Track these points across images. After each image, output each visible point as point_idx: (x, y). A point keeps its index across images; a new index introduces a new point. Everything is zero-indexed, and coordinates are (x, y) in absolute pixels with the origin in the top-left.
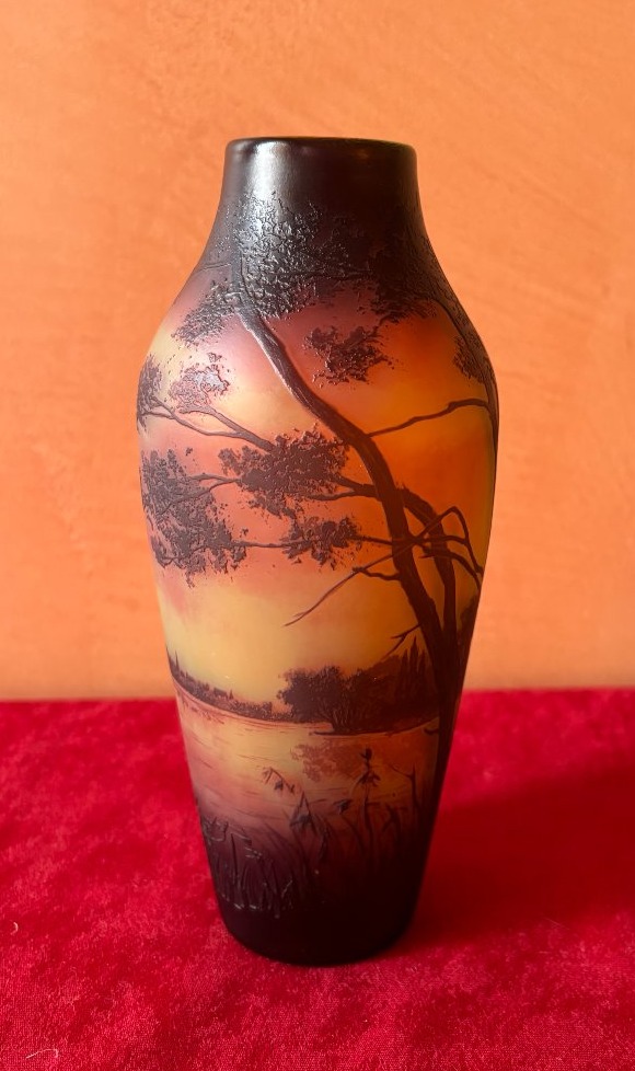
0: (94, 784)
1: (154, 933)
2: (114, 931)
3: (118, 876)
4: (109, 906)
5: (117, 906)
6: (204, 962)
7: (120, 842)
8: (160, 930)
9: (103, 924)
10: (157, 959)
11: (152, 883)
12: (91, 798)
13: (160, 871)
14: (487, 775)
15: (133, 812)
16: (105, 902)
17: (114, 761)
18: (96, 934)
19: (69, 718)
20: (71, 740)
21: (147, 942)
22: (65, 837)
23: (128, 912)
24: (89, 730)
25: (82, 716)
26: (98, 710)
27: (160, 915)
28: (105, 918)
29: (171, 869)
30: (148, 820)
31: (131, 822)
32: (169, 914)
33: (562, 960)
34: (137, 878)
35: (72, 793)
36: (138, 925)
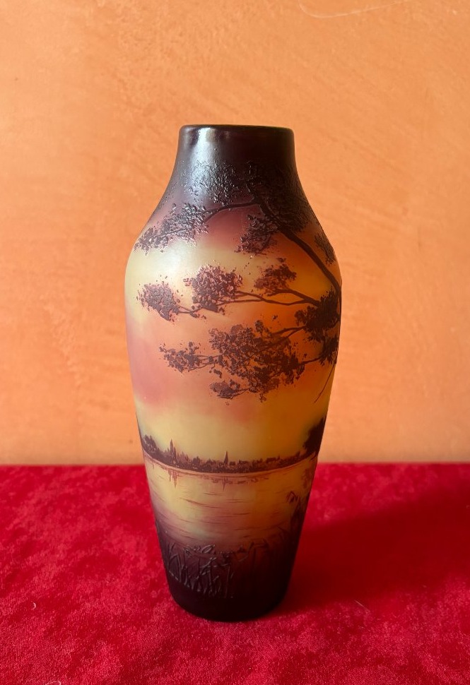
0: (81, 518)
1: (119, 612)
2: (95, 610)
3: (97, 576)
4: (91, 594)
5: (97, 594)
6: (150, 629)
7: (97, 555)
8: (123, 610)
9: (88, 605)
10: (121, 625)
11: (118, 580)
12: (79, 527)
13: (122, 573)
14: (326, 516)
15: (105, 536)
16: (88, 591)
17: (93, 504)
18: (84, 611)
19: (65, 477)
20: (68, 490)
21: (115, 617)
22: (63, 551)
23: (103, 598)
24: (78, 484)
25: (74, 475)
26: (83, 472)
27: (123, 600)
28: (89, 601)
29: (129, 572)
30: (114, 541)
31: (104, 542)
32: (128, 600)
33: (372, 634)
34: (108, 576)
35: (67, 523)
36: (109, 607)
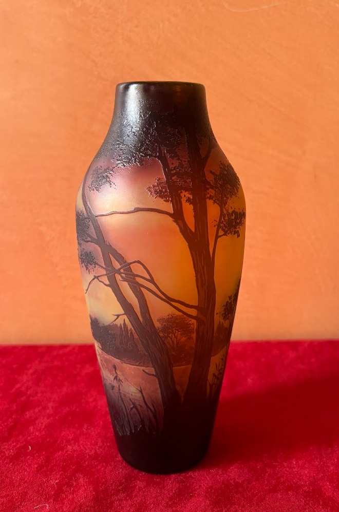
0: (66, 383)
1: (93, 452)
2: (75, 451)
3: (77, 425)
4: (72, 439)
5: (76, 439)
6: (116, 466)
7: (78, 410)
8: (96, 451)
9: (69, 447)
10: (94, 463)
11: (92, 429)
12: (65, 389)
13: (96, 423)
14: (249, 380)
15: (84, 396)
16: (70, 437)
17: (75, 372)
18: (66, 452)
19: (55, 353)
20: (56, 363)
21: (90, 456)
22: (52, 407)
23: (81, 442)
24: (64, 358)
25: (61, 352)
26: (68, 349)
27: (96, 443)
28: (70, 445)
29: (101, 422)
30: (91, 400)
31: (83, 401)
32: (100, 444)
33: (285, 467)
34: (85, 426)
35: (56, 387)
36: (85, 448)
